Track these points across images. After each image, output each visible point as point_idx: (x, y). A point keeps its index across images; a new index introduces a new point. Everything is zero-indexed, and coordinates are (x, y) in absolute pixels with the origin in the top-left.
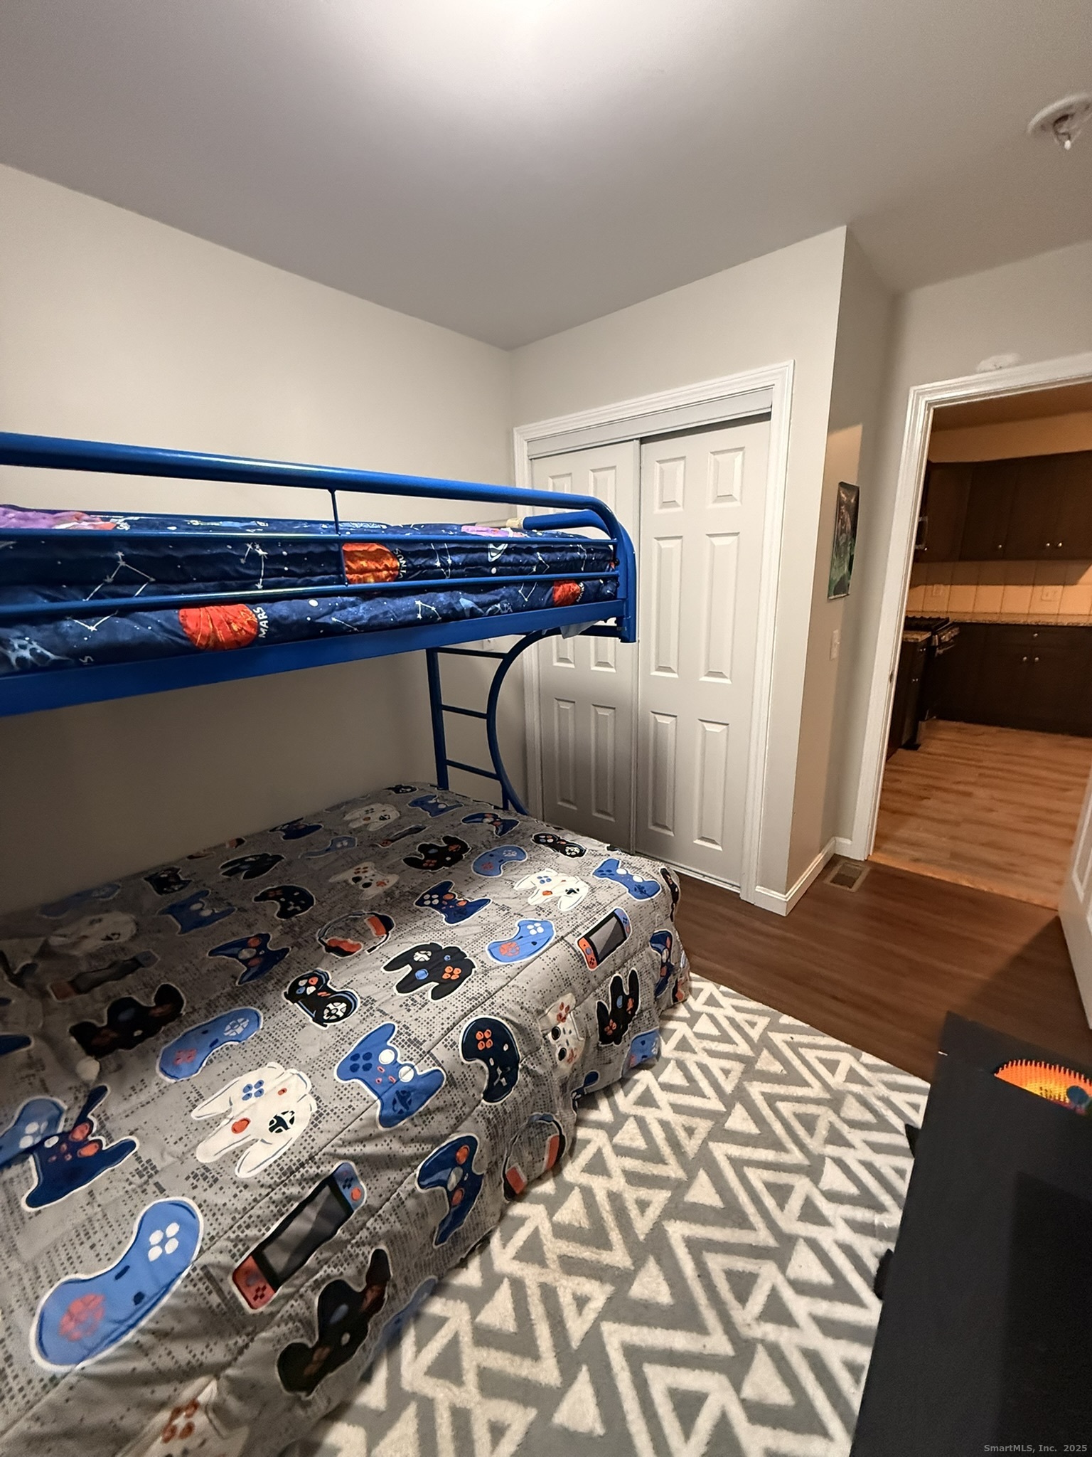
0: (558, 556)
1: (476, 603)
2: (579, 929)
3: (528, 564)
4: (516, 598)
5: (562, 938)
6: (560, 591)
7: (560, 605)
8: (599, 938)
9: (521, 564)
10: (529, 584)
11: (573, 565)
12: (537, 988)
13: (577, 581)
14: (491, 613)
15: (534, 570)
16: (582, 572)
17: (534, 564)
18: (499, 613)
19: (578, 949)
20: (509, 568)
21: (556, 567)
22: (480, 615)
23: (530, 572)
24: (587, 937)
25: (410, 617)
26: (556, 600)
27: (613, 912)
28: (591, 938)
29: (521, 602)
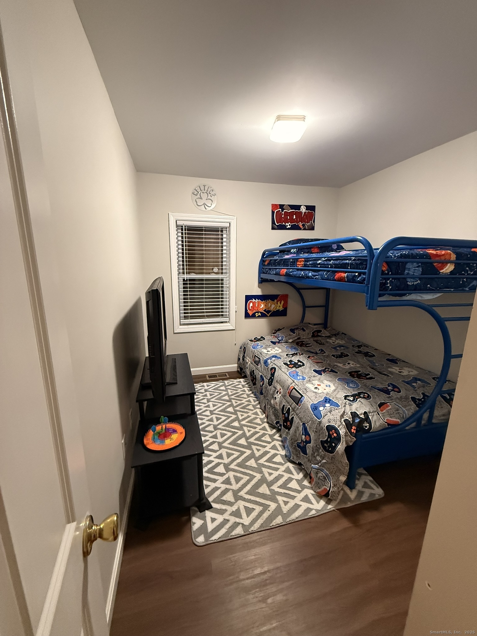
0: (338, 262)
1: (312, 275)
2: (297, 386)
3: (327, 264)
4: (323, 275)
5: (294, 382)
6: (337, 276)
7: (336, 281)
8: (294, 393)
9: (325, 265)
10: (328, 271)
11: (345, 266)
12: (281, 378)
13: (345, 272)
14: (316, 278)
15: (330, 267)
16: (349, 269)
17: (329, 265)
18: (318, 279)
19: (290, 386)
20: (322, 265)
21: (336, 266)
22: (313, 278)
23: (328, 267)
24: (294, 388)
25: (299, 276)
26: (335, 278)
27: (303, 396)
28: (294, 390)
29: (324, 277)
